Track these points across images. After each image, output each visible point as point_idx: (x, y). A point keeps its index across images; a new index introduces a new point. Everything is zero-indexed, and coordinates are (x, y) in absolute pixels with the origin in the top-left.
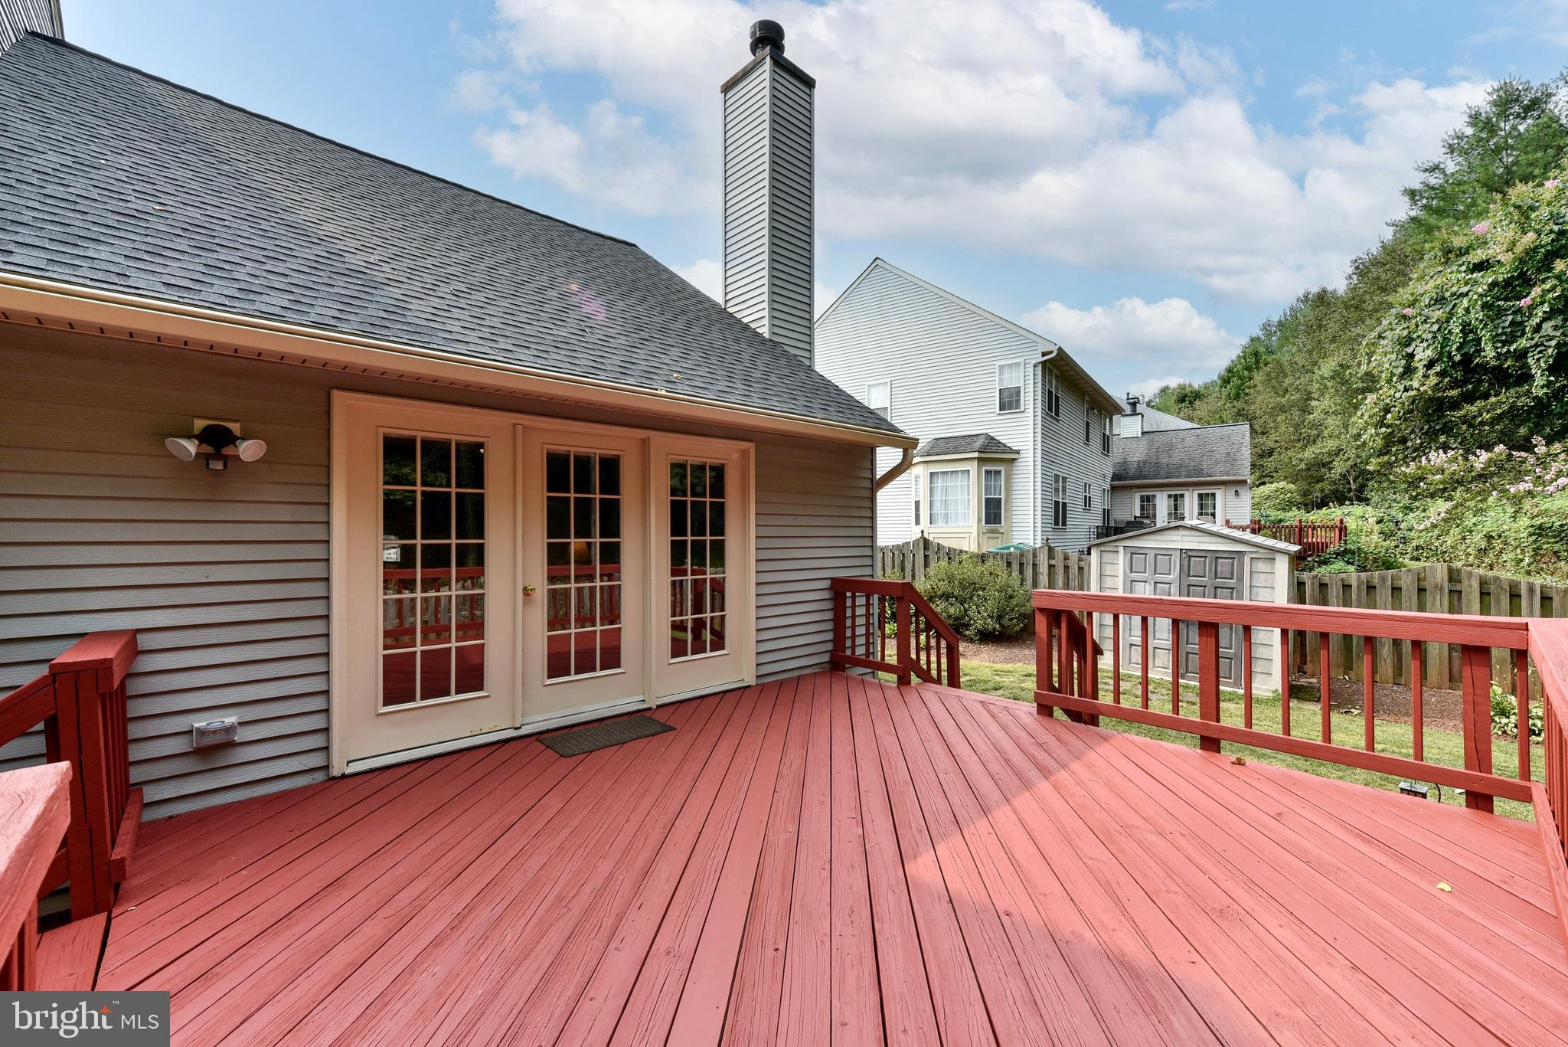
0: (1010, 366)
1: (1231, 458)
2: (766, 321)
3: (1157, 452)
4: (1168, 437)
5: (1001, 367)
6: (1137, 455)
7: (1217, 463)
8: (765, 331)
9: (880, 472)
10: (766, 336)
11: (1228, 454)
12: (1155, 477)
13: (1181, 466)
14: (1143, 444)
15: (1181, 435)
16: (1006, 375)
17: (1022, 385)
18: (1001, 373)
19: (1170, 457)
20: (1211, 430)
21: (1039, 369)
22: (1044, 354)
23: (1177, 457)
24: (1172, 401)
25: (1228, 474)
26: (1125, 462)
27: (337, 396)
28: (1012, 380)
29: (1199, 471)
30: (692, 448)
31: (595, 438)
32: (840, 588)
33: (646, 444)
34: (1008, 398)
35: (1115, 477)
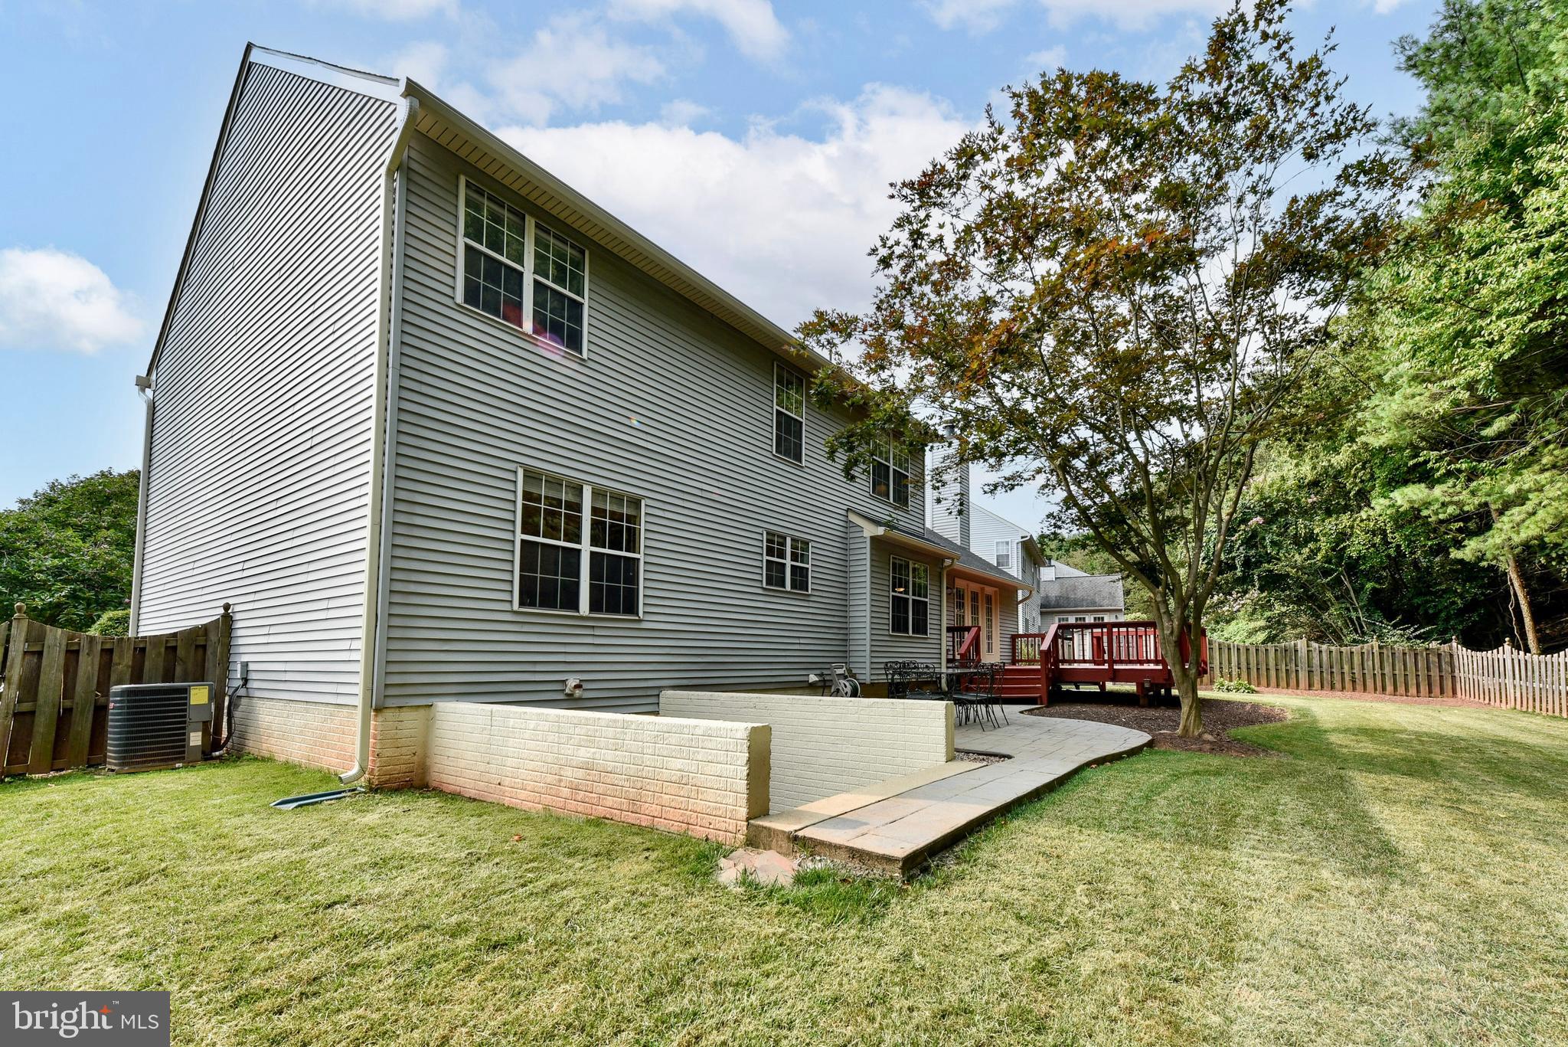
0: (1002, 543)
1: (1112, 596)
2: (964, 542)
3: (1066, 591)
4: (1072, 582)
5: (997, 543)
6: (1054, 592)
7: (1105, 600)
8: (958, 543)
9: (1020, 599)
10: (963, 546)
11: (1110, 593)
12: (1067, 607)
13: (1085, 600)
14: (1057, 586)
16: (1000, 547)
17: (1010, 553)
18: (997, 546)
19: (1075, 594)
21: (1020, 545)
22: (1022, 538)
23: (1080, 594)
25: (1112, 606)
26: (1047, 597)
27: (959, 580)
28: (1002, 550)
29: (1094, 603)
30: (989, 590)
31: (975, 587)
32: (1014, 638)
33: (983, 589)
34: (1003, 559)
35: (1042, 606)
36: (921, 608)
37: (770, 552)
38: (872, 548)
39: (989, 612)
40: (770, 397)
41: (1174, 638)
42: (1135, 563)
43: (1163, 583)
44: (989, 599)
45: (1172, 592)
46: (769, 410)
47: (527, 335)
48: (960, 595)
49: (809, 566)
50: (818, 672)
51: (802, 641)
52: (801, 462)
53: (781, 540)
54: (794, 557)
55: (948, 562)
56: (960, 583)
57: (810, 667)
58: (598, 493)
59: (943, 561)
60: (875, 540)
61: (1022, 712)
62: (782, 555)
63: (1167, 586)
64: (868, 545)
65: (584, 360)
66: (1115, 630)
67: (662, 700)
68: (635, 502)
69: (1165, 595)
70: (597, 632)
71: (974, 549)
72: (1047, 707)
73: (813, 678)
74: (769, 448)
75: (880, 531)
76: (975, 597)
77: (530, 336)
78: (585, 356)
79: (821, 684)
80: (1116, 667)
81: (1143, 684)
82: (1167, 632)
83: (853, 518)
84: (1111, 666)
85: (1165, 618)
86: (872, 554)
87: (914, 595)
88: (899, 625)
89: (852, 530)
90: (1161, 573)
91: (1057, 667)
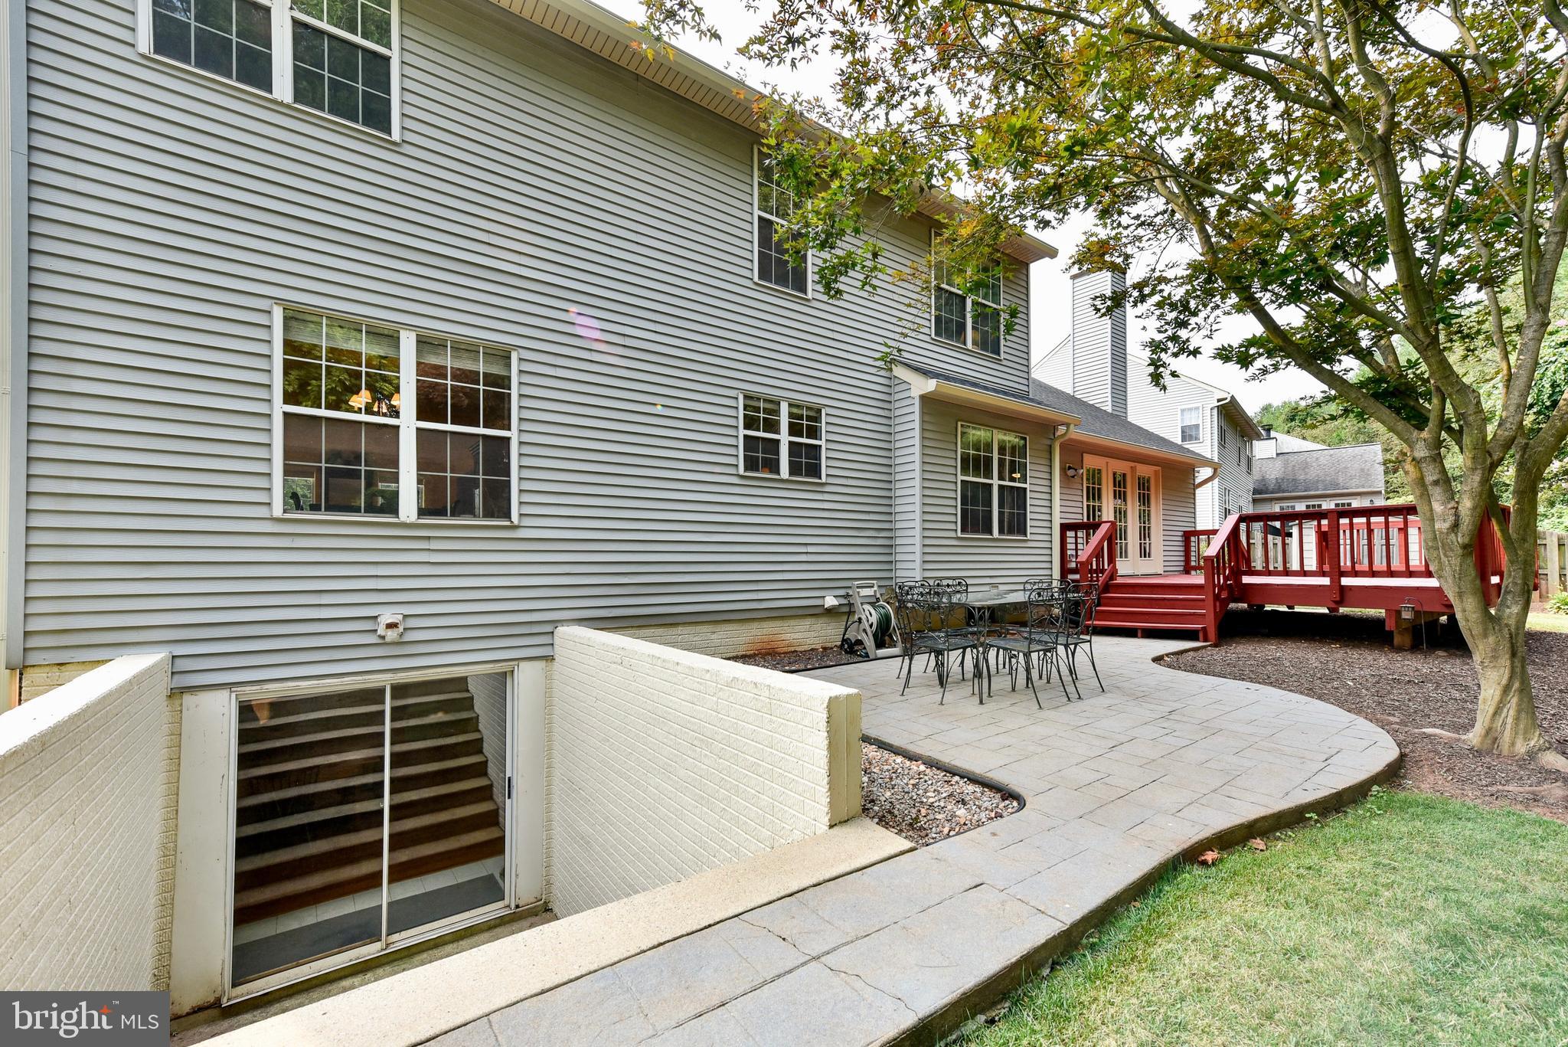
0: (1190, 409)
1: (1365, 474)
2: (1110, 403)
3: (1293, 470)
4: (1302, 457)
5: (1183, 411)
6: (1273, 472)
7: (1351, 478)
8: (1109, 409)
9: (1197, 481)
10: (1110, 411)
11: (1362, 470)
12: (1293, 491)
13: (1318, 481)
14: (1279, 463)
15: (1315, 454)
16: (1187, 415)
17: (1200, 422)
18: (1182, 415)
19: (1306, 474)
20: (1344, 451)
21: (1215, 411)
22: (1219, 401)
23: (1313, 474)
24: (1281, 420)
25: (1363, 487)
26: (1263, 480)
27: (1085, 456)
28: (1191, 420)
30: (1144, 470)
31: (1121, 467)
32: (1187, 536)
33: (1133, 469)
34: (1189, 433)
35: (1256, 491)
36: (1016, 499)
37: (750, 423)
38: (923, 413)
39: (1145, 500)
40: (747, 198)
41: (1462, 538)
42: (1363, 384)
43: (1433, 418)
44: (1143, 485)
45: (1458, 436)
46: (747, 217)
47: (281, 104)
48: (1095, 476)
49: (822, 443)
50: (842, 592)
51: (810, 549)
52: (805, 292)
53: (769, 406)
54: (794, 430)
55: (1062, 429)
56: (1091, 461)
57: (828, 584)
58: (424, 343)
59: (1055, 429)
60: (925, 399)
61: (1158, 660)
62: (772, 426)
63: (1444, 424)
64: (917, 408)
65: (394, 143)
66: (1344, 521)
67: (557, 641)
68: (503, 356)
69: (1438, 444)
70: (434, 545)
71: (1134, 417)
72: (1215, 645)
73: (830, 601)
74: (747, 273)
75: (931, 385)
76: (1120, 483)
77: (288, 106)
78: (396, 136)
79: (846, 609)
80: (1345, 581)
81: (1398, 613)
82: (1442, 526)
83: (899, 372)
84: (1336, 581)
85: (1437, 493)
86: (923, 422)
87: (1001, 478)
88: (974, 520)
89: (897, 389)
90: (1427, 396)
91: (1238, 580)
